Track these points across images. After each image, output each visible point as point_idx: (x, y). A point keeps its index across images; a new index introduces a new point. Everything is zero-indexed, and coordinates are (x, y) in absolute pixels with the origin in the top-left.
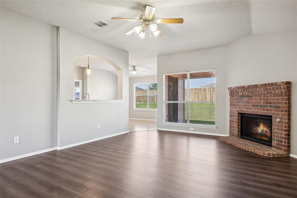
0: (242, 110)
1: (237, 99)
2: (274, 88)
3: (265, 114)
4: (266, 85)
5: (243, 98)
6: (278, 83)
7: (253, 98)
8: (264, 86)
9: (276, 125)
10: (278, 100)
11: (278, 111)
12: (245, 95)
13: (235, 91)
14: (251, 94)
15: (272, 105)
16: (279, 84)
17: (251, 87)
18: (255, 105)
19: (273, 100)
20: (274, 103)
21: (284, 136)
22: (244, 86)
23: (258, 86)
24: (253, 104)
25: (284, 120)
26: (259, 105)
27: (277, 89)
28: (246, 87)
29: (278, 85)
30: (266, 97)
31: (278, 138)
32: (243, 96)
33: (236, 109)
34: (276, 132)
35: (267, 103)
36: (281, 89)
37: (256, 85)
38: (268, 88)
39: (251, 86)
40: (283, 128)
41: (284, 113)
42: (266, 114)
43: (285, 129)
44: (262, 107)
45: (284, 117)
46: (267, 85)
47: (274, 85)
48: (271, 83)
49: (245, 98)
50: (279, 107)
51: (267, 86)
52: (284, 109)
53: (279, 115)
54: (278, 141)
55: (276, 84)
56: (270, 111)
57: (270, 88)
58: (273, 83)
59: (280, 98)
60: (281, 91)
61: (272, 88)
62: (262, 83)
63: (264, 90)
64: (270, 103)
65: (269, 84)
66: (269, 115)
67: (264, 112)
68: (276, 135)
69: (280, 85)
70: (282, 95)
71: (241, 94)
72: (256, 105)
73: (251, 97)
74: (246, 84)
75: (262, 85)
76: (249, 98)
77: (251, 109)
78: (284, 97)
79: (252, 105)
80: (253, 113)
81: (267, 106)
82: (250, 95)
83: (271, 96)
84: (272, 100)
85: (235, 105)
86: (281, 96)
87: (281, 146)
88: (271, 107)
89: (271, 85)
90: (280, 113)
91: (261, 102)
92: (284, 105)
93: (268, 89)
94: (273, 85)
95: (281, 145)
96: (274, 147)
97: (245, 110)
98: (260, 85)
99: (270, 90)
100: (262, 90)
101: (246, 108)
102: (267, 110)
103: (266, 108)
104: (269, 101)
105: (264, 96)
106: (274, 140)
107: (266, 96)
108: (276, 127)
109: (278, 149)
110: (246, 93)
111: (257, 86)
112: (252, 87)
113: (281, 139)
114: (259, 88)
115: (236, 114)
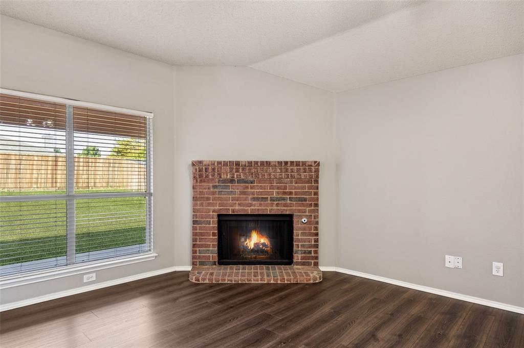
0: (229, 209)
1: (215, 187)
2: (300, 169)
3: (280, 213)
4: (286, 163)
5: (230, 185)
6: (308, 161)
7: (255, 184)
8: (283, 164)
9: (300, 228)
10: (304, 188)
11: (304, 205)
12: (236, 180)
13: (214, 169)
14: (253, 177)
15: (294, 196)
16: (310, 164)
17: (256, 165)
18: (260, 198)
19: (295, 188)
20: (296, 194)
21: (313, 243)
22: (239, 162)
23: (272, 164)
24: (256, 196)
25: (313, 219)
26: (268, 198)
27: (305, 172)
28: (244, 163)
29: (307, 165)
30: (283, 183)
31: (304, 248)
32: (232, 181)
33: (213, 208)
34: (301, 239)
35: (285, 193)
36: (311, 171)
37: (266, 162)
38: (289, 168)
39: (256, 163)
40: (313, 231)
41: (313, 208)
42: (282, 212)
43: (315, 232)
44: (274, 201)
45: (313, 215)
46: (289, 163)
47: (301, 164)
48: (296, 162)
49: (236, 184)
50: (305, 200)
51: (289, 165)
52: (313, 203)
53: (305, 212)
54: (305, 253)
55: (304, 163)
56: (291, 207)
57: (292, 169)
58: (299, 162)
59: (307, 185)
60: (311, 175)
61: (297, 169)
62: (280, 160)
63: (281, 172)
64: (291, 193)
65: (292, 163)
66: (288, 213)
67: (278, 209)
68: (300, 244)
69: (312, 166)
70: (311, 181)
71: (228, 177)
72: (262, 198)
73: (252, 183)
74: (244, 158)
75: (280, 163)
76: (247, 185)
77: (251, 205)
78: (313, 184)
79: (254, 198)
80: (257, 213)
81: (284, 199)
82: (250, 178)
83: (291, 182)
84: (293, 188)
85: (208, 199)
86: (309, 182)
87: (308, 260)
88: (291, 201)
89: (297, 165)
90: (307, 209)
91: (273, 192)
92: (313, 196)
93: (289, 170)
94: (299, 165)
95: (309, 258)
96: (297, 263)
97: (237, 207)
98: (275, 162)
99: (292, 172)
100: (279, 171)
101: (239, 204)
102: (285, 205)
103: (283, 202)
104: (288, 190)
105: (278, 181)
106: (297, 252)
107: (283, 181)
108: (300, 232)
109: (304, 265)
110: (240, 176)
111: (270, 164)
112: (259, 164)
113: (309, 248)
114: (271, 168)
115: (213, 218)
